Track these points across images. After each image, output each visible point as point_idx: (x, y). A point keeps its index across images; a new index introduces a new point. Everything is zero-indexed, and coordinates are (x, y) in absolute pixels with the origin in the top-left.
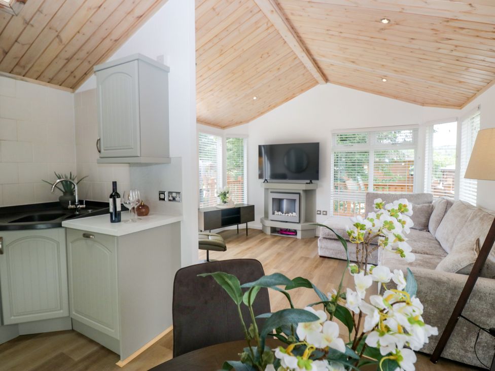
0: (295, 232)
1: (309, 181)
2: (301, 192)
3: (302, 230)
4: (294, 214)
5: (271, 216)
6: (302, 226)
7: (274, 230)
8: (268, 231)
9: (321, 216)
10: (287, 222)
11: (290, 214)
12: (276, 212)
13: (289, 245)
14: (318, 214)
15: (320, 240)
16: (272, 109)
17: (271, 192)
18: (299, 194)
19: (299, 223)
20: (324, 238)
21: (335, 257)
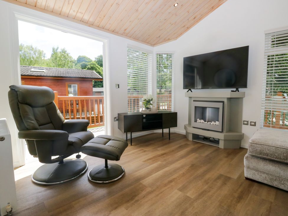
0: (217, 142)
1: (235, 89)
2: (226, 101)
3: (224, 140)
4: (217, 123)
5: (194, 124)
6: (225, 136)
7: (196, 137)
8: (190, 138)
9: (249, 126)
10: (208, 130)
11: (213, 122)
12: (198, 120)
13: (207, 156)
14: (244, 124)
15: (247, 158)
16: (197, 21)
17: (194, 101)
18: (223, 102)
19: (222, 132)
20: (253, 156)
21: (270, 184)
